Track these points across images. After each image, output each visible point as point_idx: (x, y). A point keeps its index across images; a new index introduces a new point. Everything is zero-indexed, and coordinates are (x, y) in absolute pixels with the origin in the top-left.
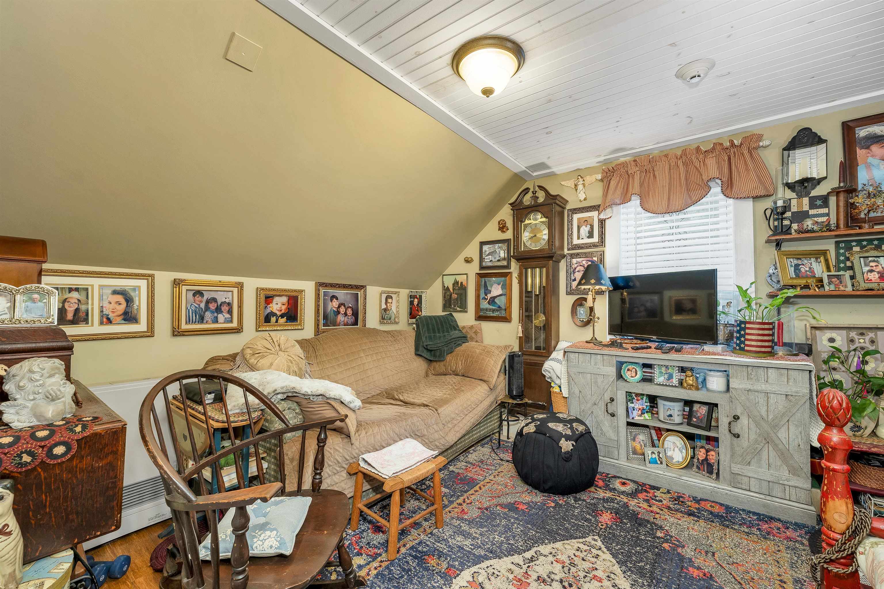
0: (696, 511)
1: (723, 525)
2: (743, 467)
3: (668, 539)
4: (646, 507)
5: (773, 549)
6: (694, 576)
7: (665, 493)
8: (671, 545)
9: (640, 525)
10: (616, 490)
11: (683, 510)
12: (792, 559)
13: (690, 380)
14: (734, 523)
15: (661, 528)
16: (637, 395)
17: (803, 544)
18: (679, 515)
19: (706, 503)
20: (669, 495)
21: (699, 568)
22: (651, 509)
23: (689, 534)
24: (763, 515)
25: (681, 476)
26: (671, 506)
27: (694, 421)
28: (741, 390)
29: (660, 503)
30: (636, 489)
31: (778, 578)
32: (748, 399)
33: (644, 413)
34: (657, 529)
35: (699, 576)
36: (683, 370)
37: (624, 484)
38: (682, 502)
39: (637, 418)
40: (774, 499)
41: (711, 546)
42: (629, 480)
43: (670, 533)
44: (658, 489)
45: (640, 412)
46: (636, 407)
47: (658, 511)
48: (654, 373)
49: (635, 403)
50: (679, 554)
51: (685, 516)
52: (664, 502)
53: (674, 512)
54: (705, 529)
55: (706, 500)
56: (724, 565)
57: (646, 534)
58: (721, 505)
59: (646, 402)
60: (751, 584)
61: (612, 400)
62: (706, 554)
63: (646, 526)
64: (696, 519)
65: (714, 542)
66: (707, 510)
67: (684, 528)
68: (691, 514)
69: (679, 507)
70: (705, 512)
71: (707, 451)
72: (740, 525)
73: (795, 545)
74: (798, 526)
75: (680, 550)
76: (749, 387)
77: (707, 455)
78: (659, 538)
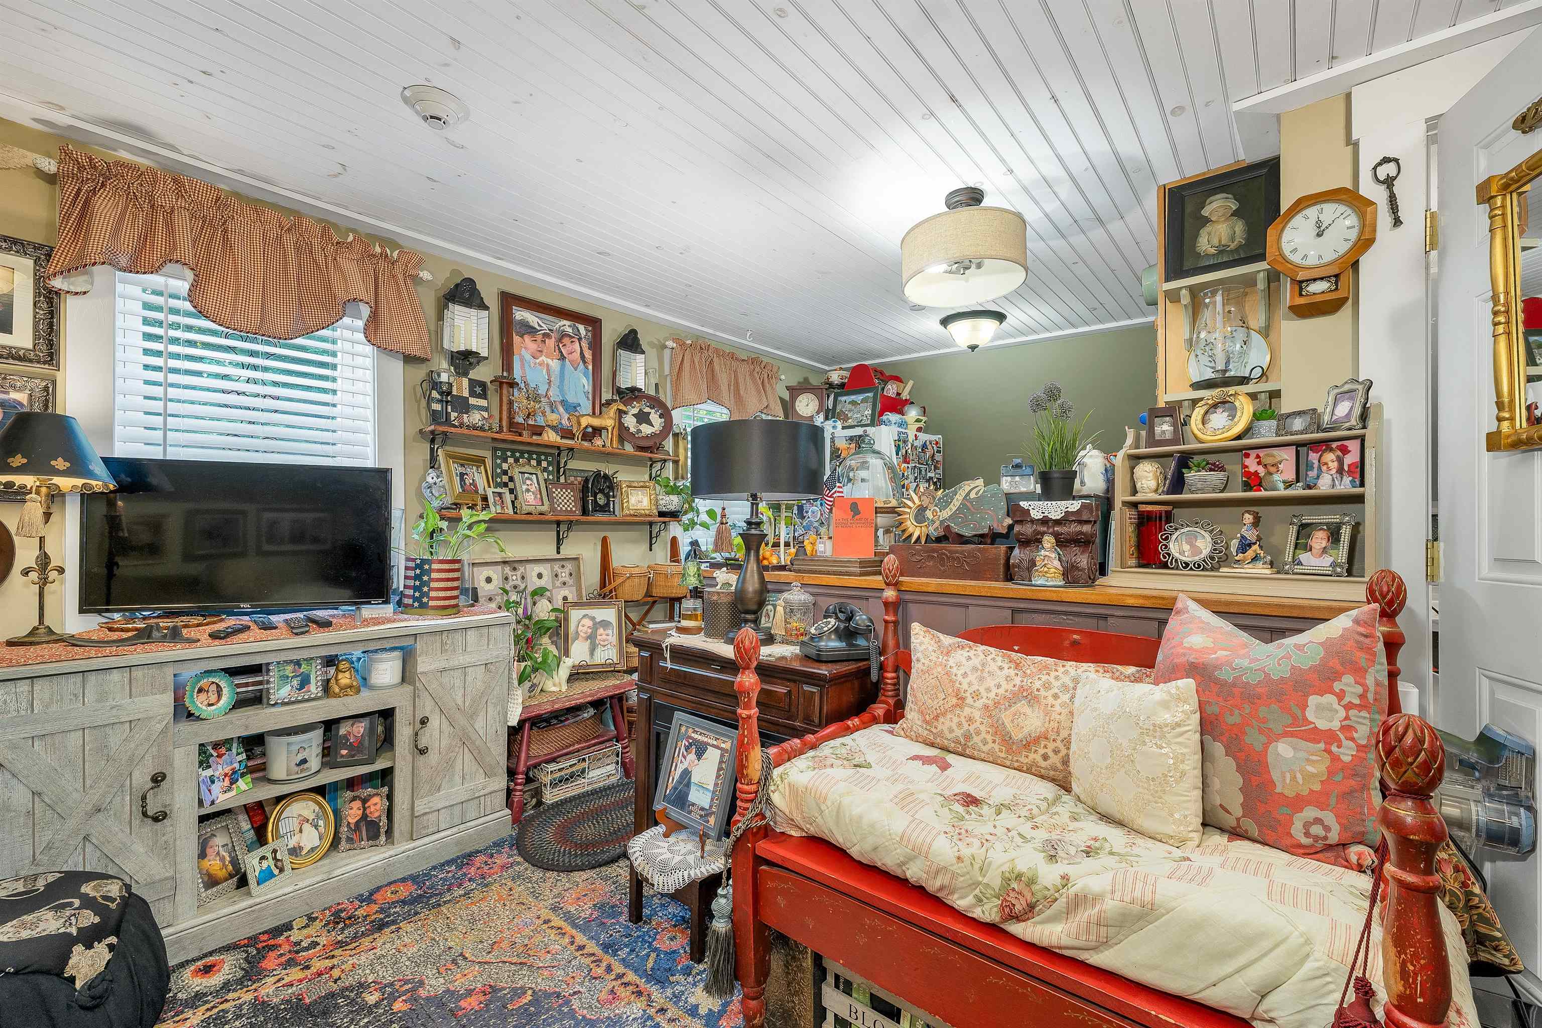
0: (382, 916)
1: (433, 907)
2: (430, 798)
3: (391, 994)
4: (301, 975)
5: (504, 893)
6: (477, 1008)
7: (307, 926)
8: (404, 998)
9: (325, 1013)
10: (205, 995)
11: (363, 929)
12: (528, 888)
13: (345, 679)
14: (441, 894)
15: (362, 986)
16: (216, 745)
17: (518, 863)
18: (366, 942)
19: (382, 892)
20: (318, 924)
21: (470, 992)
22: (313, 970)
23: (409, 959)
24: (458, 857)
25: (329, 872)
26: (339, 938)
27: (342, 756)
28: (432, 672)
29: (318, 948)
30: (246, 959)
31: (541, 922)
32: (441, 684)
33: (237, 780)
34: (359, 994)
35: (481, 1003)
36: (330, 661)
37: (207, 970)
38: (350, 918)
39: (222, 797)
40: (468, 824)
41: (450, 948)
42: (211, 953)
43: (384, 982)
44: (288, 927)
45: (227, 782)
46: (217, 774)
47: (328, 963)
48: (268, 682)
49: (214, 766)
50: (428, 999)
51: (376, 935)
52: (323, 941)
53: (354, 945)
54: (419, 932)
55: (378, 889)
56: (487, 959)
57: (352, 1020)
58: (404, 880)
59: (238, 754)
60: (531, 952)
61: (158, 779)
62: (456, 964)
63: (337, 1006)
64: (393, 927)
65: (446, 940)
66: (393, 903)
67: (394, 954)
68: (381, 926)
69: (352, 930)
70: (395, 907)
71: (364, 801)
72: (449, 890)
73: (515, 871)
74: (498, 844)
75: (423, 993)
76: (444, 664)
77: (365, 809)
78: (377, 1005)
